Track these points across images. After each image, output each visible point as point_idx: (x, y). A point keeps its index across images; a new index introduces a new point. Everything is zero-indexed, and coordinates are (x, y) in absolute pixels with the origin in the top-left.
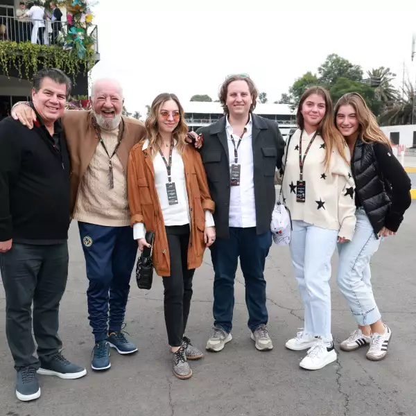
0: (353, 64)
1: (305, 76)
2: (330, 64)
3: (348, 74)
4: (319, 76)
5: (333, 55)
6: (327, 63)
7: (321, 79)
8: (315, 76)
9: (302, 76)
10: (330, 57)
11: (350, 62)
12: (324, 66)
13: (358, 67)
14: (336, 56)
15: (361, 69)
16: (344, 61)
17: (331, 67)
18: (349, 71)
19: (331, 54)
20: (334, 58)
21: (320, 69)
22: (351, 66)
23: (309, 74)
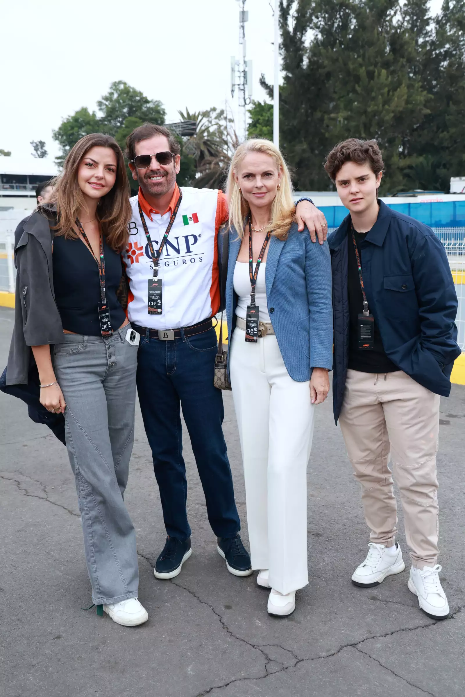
0: (149, 99)
1: (77, 113)
2: (116, 96)
3: (144, 113)
4: (100, 115)
5: (120, 82)
6: (112, 94)
7: (103, 120)
8: (94, 115)
9: (73, 114)
10: (116, 85)
11: (144, 95)
12: (106, 99)
13: (158, 104)
14: (125, 84)
15: (163, 107)
16: (136, 93)
17: (117, 101)
18: (144, 109)
19: (117, 80)
20: (122, 87)
21: (100, 104)
22: (147, 102)
23: (84, 111)
